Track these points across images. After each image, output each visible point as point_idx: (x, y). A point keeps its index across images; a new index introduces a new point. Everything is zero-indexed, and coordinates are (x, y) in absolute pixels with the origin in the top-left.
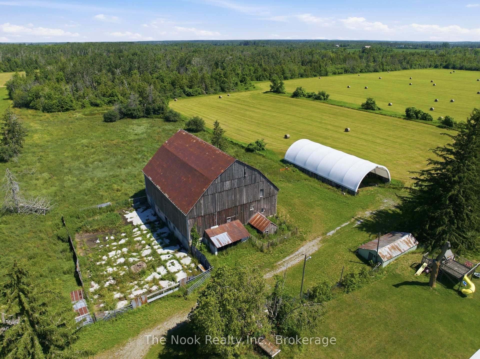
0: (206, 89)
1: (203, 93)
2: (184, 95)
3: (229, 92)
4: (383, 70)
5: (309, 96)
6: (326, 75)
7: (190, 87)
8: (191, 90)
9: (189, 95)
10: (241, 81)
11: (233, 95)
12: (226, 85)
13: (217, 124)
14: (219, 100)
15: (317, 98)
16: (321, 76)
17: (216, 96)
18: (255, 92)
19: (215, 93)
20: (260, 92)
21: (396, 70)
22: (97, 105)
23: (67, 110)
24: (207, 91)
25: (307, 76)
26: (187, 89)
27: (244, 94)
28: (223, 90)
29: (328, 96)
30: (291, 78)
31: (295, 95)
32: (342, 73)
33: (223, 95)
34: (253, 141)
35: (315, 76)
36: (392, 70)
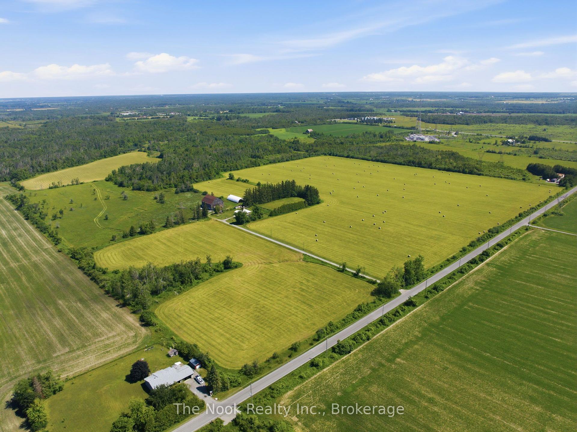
0: (203, 179)
1: (202, 181)
2: (195, 182)
3: (212, 179)
4: (292, 160)
5: (242, 181)
6: (259, 166)
7: (197, 179)
8: (197, 180)
9: (197, 182)
10: (217, 174)
11: (214, 181)
12: (211, 177)
13: (212, 193)
14: (209, 184)
15: (245, 182)
16: (256, 166)
17: (207, 182)
18: (223, 179)
19: (207, 180)
20: (225, 179)
21: (300, 159)
22: (166, 188)
23: (157, 190)
24: (204, 180)
25: (249, 167)
26: (196, 180)
27: (218, 180)
28: (210, 179)
29: (248, 181)
30: (241, 169)
31: (238, 180)
32: (268, 164)
33: (210, 181)
34: (221, 196)
35: (253, 167)
36: (297, 159)
